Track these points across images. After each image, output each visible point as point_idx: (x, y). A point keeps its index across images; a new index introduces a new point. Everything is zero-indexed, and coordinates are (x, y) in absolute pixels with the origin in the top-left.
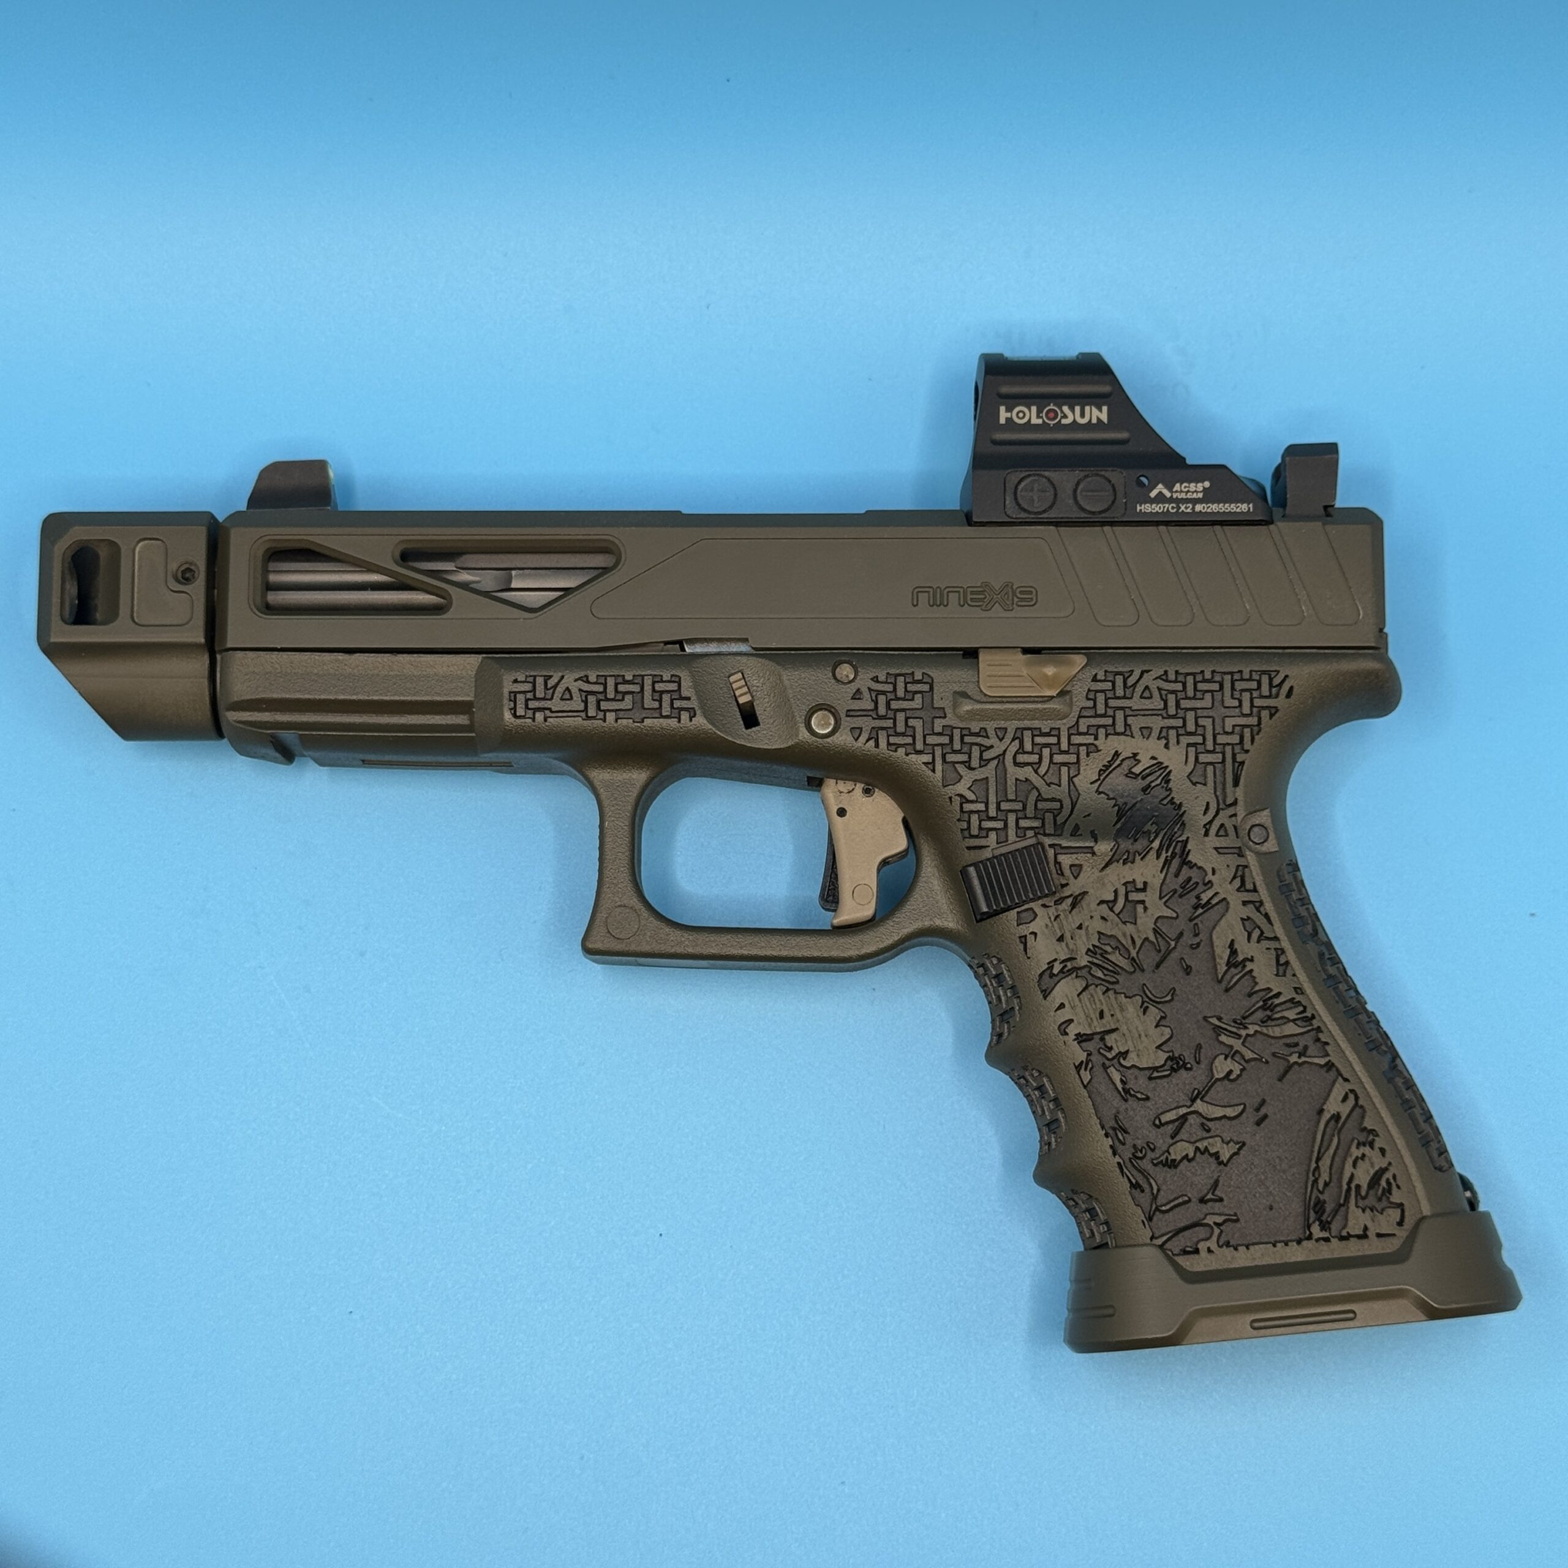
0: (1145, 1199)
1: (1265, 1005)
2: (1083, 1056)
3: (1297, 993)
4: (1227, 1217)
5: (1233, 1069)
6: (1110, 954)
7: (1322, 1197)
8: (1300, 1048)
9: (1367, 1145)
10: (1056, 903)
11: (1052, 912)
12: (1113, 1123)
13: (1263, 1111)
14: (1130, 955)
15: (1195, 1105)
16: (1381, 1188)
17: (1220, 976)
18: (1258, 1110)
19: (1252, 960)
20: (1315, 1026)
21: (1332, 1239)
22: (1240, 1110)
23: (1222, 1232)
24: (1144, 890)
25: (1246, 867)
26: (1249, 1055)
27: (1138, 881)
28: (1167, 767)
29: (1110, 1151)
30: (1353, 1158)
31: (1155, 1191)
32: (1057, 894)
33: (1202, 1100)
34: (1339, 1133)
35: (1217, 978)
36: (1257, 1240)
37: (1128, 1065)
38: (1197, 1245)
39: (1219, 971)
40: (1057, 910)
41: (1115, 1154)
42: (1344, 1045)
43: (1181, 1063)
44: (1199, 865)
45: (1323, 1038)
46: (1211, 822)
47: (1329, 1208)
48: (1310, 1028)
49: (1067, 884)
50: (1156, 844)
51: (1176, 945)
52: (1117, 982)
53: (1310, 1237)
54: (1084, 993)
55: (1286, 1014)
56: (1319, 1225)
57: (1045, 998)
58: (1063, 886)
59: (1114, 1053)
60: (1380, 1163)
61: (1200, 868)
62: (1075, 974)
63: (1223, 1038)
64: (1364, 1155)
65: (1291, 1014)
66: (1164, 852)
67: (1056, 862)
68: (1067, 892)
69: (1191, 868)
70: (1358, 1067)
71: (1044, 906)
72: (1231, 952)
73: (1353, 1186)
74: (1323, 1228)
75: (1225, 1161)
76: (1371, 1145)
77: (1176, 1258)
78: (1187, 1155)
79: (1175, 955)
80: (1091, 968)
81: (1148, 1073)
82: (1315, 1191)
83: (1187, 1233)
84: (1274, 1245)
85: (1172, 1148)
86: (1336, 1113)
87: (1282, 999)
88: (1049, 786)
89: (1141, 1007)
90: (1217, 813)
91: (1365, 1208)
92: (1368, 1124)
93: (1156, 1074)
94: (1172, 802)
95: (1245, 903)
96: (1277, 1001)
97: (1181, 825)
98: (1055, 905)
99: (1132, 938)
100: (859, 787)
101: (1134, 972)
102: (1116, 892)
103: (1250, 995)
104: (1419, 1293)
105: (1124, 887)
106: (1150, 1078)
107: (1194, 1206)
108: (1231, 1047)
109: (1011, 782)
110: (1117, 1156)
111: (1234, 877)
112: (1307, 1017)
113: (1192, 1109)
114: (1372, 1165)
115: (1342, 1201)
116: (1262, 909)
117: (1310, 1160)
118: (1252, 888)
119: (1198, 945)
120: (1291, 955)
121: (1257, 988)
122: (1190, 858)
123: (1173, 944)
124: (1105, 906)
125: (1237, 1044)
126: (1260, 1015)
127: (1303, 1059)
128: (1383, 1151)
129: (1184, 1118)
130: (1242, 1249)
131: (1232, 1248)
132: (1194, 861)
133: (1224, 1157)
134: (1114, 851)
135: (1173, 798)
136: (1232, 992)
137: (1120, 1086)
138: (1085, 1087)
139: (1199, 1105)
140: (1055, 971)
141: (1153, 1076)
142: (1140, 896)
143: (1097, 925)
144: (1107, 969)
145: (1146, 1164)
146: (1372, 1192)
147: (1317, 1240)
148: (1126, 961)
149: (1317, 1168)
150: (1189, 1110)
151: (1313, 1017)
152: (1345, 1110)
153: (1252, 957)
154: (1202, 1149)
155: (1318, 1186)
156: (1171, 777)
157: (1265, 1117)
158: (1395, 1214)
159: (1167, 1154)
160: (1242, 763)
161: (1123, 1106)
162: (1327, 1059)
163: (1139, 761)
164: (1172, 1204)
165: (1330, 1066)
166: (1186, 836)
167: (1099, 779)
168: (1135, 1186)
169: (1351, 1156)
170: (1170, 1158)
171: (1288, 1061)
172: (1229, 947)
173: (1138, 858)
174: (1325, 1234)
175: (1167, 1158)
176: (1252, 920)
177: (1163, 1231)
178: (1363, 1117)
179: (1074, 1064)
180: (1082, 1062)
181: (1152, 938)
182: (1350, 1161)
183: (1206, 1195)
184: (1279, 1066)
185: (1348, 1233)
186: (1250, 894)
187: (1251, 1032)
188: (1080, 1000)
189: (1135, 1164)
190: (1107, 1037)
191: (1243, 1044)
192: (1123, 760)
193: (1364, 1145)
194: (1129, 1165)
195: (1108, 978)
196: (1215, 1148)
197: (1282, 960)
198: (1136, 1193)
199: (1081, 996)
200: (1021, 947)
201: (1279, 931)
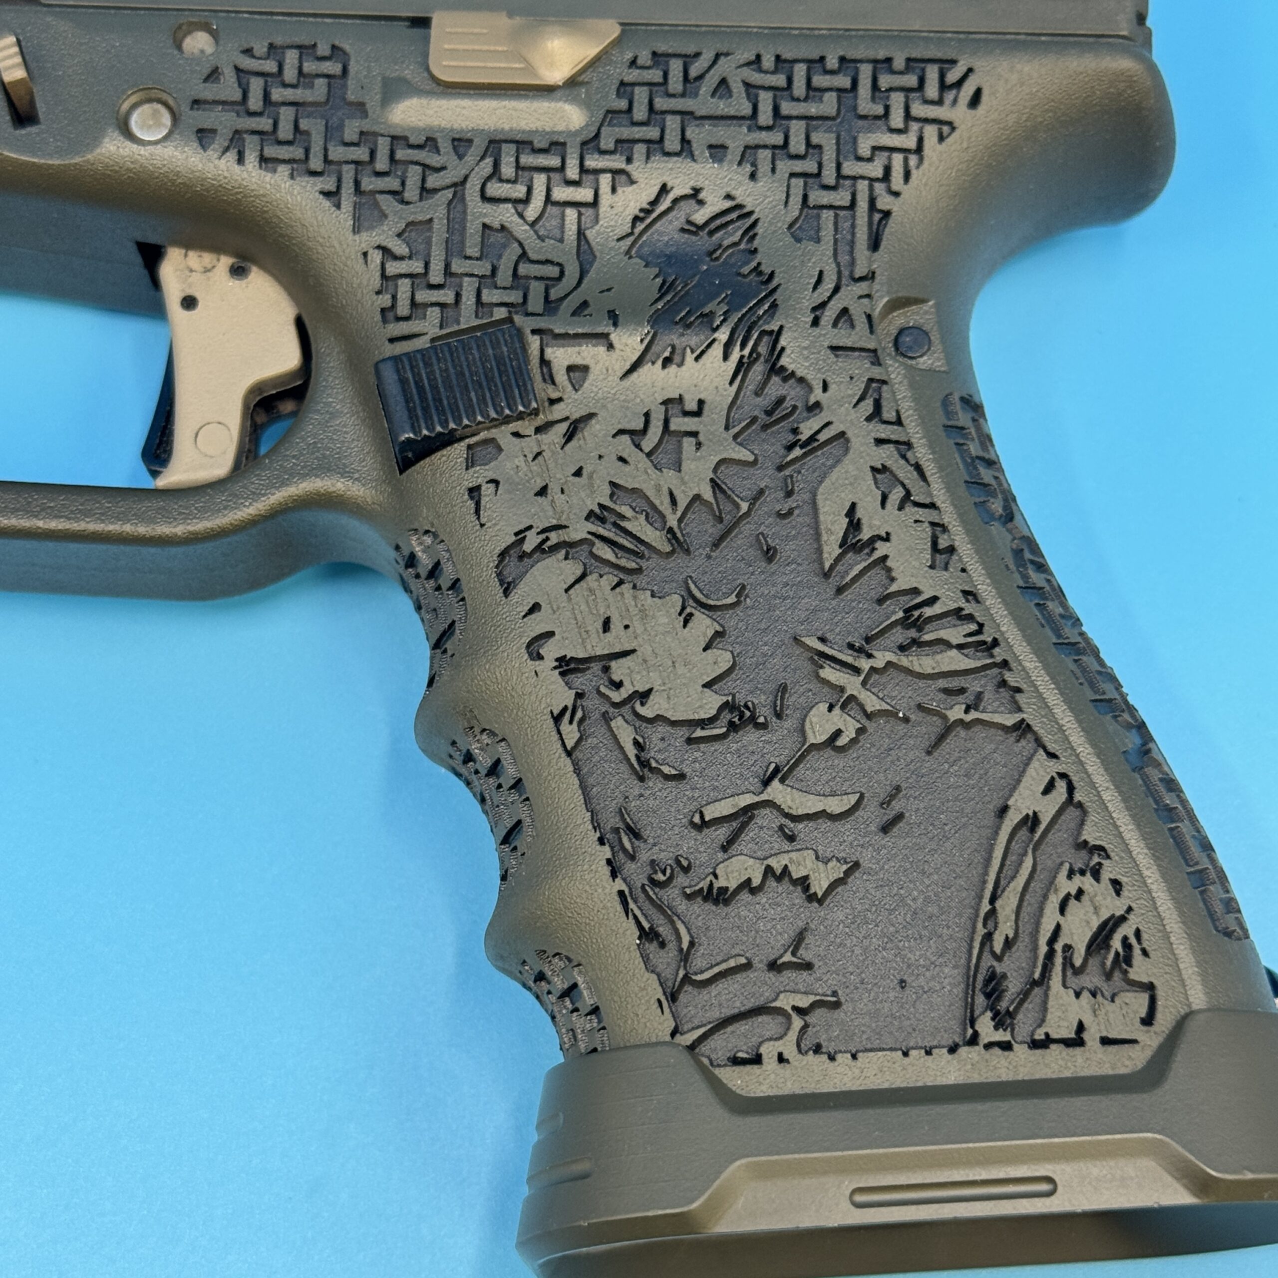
0: (666, 959)
1: (906, 618)
2: (567, 698)
3: (968, 601)
4: (818, 998)
5: (843, 728)
6: (629, 519)
7: (999, 968)
8: (969, 697)
9: (1088, 874)
10: (538, 430)
11: (530, 445)
12: (616, 822)
13: (897, 806)
14: (665, 523)
15: (769, 789)
16: (1111, 956)
17: (827, 566)
18: (885, 803)
19: (887, 538)
20: (998, 659)
21: (1016, 1046)
22: (853, 803)
23: (806, 1026)
24: (698, 413)
25: (884, 382)
26: (872, 703)
27: (687, 398)
28: (751, 213)
29: (607, 870)
30: (1062, 895)
31: (685, 945)
32: (541, 416)
33: (782, 781)
34: (1035, 850)
35: (823, 568)
36: (876, 1044)
37: (650, 715)
38: (758, 1050)
39: (825, 555)
40: (539, 443)
41: (614, 875)
42: (1053, 697)
43: (748, 714)
44: (799, 373)
45: (1012, 679)
46: (823, 305)
47: (1013, 986)
48: (989, 661)
49: (560, 400)
50: (723, 335)
51: (750, 510)
52: (639, 571)
53: (973, 1041)
54: (577, 586)
55: (943, 634)
56: (993, 1019)
57: (506, 592)
58: (552, 402)
59: (624, 693)
60: (1113, 906)
61: (801, 380)
62: (563, 552)
63: (829, 673)
64: (1080, 893)
65: (956, 634)
66: (737, 348)
67: (544, 362)
68: (558, 411)
69: (785, 380)
70: (1077, 738)
71: (516, 435)
72: (851, 523)
73: (1058, 947)
74: (999, 1024)
75: (820, 895)
76: (1096, 874)
77: (717, 1071)
78: (749, 880)
79: (747, 529)
80: (593, 544)
81: (683, 732)
82: (986, 955)
83: (741, 1027)
84: (906, 1054)
85: (721, 866)
86: (1031, 814)
87: (937, 609)
88: (543, 241)
89: (680, 614)
90: (836, 290)
91: (1083, 989)
92: (1090, 835)
93: (699, 733)
94: (757, 270)
95: (879, 442)
96: (928, 612)
97: (770, 307)
98: (536, 434)
99: (671, 494)
100: (226, 261)
101: (673, 552)
102: (647, 415)
103: (881, 601)
104: (1180, 1149)
105: (663, 408)
106: (690, 741)
107: (759, 974)
108: (842, 689)
109: (473, 228)
110: (618, 880)
111: (862, 399)
112: (984, 643)
113: (764, 797)
114: (1096, 910)
115: (1037, 976)
116: (909, 455)
117: (980, 898)
118: (894, 420)
119: (790, 512)
120: (958, 536)
121: (894, 588)
122: (784, 361)
123: (744, 506)
124: (626, 439)
125: (852, 684)
126: (900, 636)
127: (973, 715)
128: (1117, 885)
129: (747, 813)
130: (843, 1059)
131: (825, 1057)
132: (791, 367)
133: (819, 886)
134: (646, 342)
135: (759, 264)
136: (848, 595)
137: (631, 752)
138: (569, 754)
139: (777, 791)
140: (528, 546)
141: (694, 736)
142: (690, 424)
143: (610, 470)
144: (622, 547)
145: (671, 895)
146: (1094, 962)
147: (989, 1046)
148: (658, 533)
149: (992, 913)
150: (757, 799)
151: (995, 643)
152: (1047, 808)
153: (888, 534)
154: (778, 872)
155: (992, 947)
156: (759, 229)
157: (899, 817)
158: (1139, 1003)
159: (711, 877)
160: (887, 214)
161: (636, 789)
162: (1017, 717)
163: (701, 203)
164: (716, 970)
165: (1022, 729)
166: (779, 323)
167: (632, 233)
168: (648, 935)
169: (1056, 890)
170: (716, 885)
171: (945, 718)
172: (847, 515)
173: (690, 357)
174: (1002, 1036)
175: (711, 884)
176: (891, 472)
177: (696, 1022)
178: (1082, 823)
179: (552, 712)
180: (565, 708)
181: (708, 495)
182: (1054, 901)
183: (781, 956)
184: (930, 727)
185: (1047, 1034)
186: (890, 427)
187: (879, 663)
188: (569, 599)
189: (651, 893)
190: (613, 664)
191: (864, 683)
192: (675, 201)
193: (1082, 873)
194: (642, 897)
195: (623, 562)
196: (801, 868)
197: (943, 543)
198: (652, 947)
199: (571, 591)
200: (471, 504)
201: (939, 493)
